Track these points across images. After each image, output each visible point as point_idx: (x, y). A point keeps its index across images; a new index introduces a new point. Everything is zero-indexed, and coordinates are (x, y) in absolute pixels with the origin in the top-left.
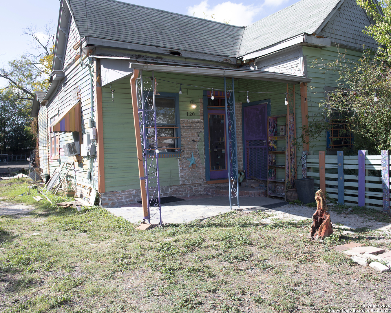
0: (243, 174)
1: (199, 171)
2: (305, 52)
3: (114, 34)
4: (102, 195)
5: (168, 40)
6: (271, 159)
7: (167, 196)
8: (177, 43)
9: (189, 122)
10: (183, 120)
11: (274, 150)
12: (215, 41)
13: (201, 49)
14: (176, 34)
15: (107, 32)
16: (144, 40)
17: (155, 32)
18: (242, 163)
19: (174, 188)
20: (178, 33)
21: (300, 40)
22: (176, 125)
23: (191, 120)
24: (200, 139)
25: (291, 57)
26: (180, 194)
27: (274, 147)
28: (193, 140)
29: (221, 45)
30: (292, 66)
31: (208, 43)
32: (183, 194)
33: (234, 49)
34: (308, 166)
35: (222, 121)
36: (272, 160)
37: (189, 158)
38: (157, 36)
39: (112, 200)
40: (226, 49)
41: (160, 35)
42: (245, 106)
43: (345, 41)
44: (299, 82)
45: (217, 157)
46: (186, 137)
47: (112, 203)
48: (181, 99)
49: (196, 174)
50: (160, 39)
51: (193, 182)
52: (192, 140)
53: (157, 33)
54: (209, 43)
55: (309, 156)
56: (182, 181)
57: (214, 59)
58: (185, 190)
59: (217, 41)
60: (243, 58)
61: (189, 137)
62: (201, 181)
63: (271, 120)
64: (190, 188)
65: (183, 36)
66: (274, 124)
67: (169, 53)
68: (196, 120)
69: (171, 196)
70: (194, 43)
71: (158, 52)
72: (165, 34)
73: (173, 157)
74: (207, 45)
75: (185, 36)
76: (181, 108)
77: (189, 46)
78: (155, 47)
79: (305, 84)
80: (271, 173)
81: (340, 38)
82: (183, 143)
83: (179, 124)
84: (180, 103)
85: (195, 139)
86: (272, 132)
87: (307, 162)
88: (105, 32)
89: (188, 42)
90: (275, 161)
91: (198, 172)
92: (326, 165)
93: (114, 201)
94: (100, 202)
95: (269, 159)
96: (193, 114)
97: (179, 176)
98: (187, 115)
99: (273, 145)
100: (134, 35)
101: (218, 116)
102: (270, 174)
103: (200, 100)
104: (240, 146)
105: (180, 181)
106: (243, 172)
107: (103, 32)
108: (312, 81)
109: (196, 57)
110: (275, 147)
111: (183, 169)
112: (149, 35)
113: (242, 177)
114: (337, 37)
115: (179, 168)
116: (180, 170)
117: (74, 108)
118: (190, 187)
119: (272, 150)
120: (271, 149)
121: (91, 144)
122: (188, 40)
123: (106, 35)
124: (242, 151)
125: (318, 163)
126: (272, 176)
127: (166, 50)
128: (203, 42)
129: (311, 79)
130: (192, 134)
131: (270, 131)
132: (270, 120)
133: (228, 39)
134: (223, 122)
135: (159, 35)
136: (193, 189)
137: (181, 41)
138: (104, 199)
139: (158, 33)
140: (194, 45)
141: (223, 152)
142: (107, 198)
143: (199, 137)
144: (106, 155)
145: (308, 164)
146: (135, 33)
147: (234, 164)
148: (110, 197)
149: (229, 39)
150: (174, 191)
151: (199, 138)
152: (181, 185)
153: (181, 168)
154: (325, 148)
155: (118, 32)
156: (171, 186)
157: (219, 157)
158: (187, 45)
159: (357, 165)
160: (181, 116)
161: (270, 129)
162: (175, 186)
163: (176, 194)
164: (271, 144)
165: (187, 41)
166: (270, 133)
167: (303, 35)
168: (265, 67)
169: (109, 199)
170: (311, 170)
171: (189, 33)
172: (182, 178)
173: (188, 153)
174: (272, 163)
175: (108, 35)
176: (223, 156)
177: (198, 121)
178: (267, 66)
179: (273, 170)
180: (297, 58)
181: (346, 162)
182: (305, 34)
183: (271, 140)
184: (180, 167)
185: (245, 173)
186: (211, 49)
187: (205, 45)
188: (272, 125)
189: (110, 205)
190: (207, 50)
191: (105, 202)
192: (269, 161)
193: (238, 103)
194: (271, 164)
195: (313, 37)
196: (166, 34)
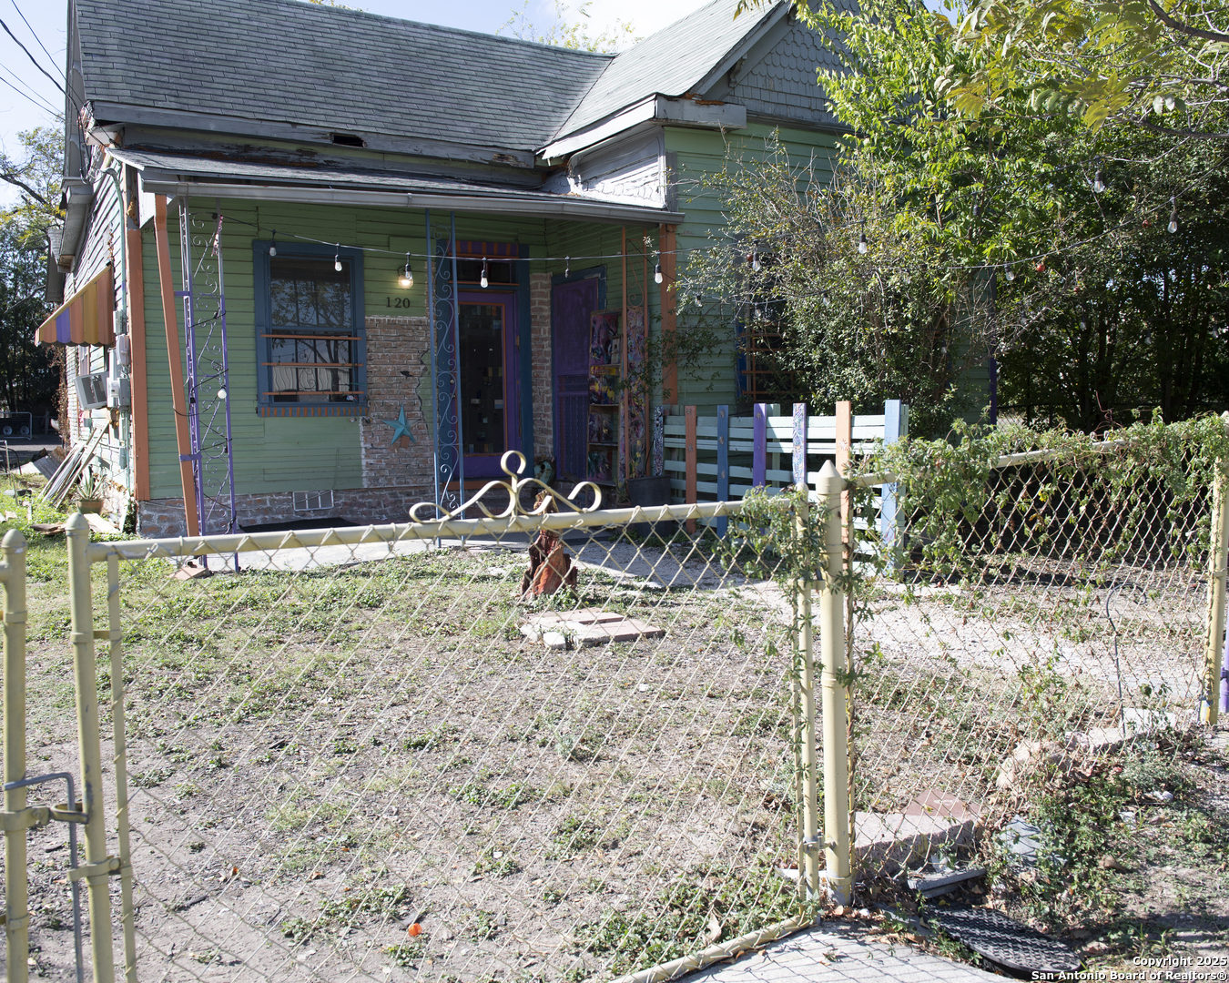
0: (547, 465)
1: (421, 456)
2: (673, 142)
3: (186, 88)
4: (143, 506)
5: (343, 103)
6: (596, 426)
7: (326, 517)
8: (368, 111)
9: (391, 324)
10: (375, 317)
11: (606, 402)
12: (495, 101)
13: (440, 127)
14: (378, 84)
15: (165, 85)
16: (269, 105)
17: (310, 81)
18: (550, 437)
19: (347, 498)
20: (386, 81)
21: (647, 112)
22: (352, 330)
23: (400, 318)
24: (425, 369)
25: (643, 154)
26: (363, 513)
27: (606, 394)
28: (406, 373)
29: (511, 113)
30: (647, 180)
31: (468, 108)
32: (370, 513)
33: (548, 124)
34: (666, 445)
35: (495, 323)
36: (600, 429)
37: (391, 419)
38: (312, 92)
39: (171, 519)
40: (522, 125)
41: (324, 88)
42: (558, 281)
43: (810, 108)
44: (658, 224)
45: (481, 421)
46: (381, 365)
47: (171, 527)
48: (369, 263)
49: (413, 463)
50: (321, 99)
51: (401, 483)
52: (403, 373)
53: (317, 81)
54: (474, 109)
55: (670, 419)
56: (370, 479)
57: (466, 156)
58: (379, 504)
59: (501, 102)
60: (543, 152)
61: (393, 363)
62: (425, 481)
63: (599, 323)
64: (393, 499)
65: (397, 88)
66: (607, 333)
67: (328, 142)
68: (415, 319)
69: (336, 516)
70: (424, 107)
71: (296, 137)
72: (340, 85)
73: (342, 415)
74: (465, 113)
75: (402, 88)
76: (368, 286)
77: (405, 117)
78: (290, 126)
79: (670, 229)
80: (596, 462)
81: (792, 100)
82: (375, 380)
83: (363, 328)
84: (367, 273)
85: (410, 369)
86: (602, 354)
87: (666, 433)
88: (160, 85)
89: (407, 105)
90: (610, 432)
91: (417, 457)
92: (699, 441)
93: (174, 524)
94: (138, 524)
95: (591, 426)
96: (404, 303)
97: (361, 465)
98: (389, 306)
99: (604, 389)
100: (244, 89)
101: (483, 308)
102: (593, 466)
103: (429, 266)
104: (547, 392)
105: (365, 480)
106: (549, 461)
107: (154, 83)
108: (686, 220)
109: (411, 151)
110: (610, 394)
111: (373, 448)
112: (290, 89)
113: (545, 474)
114: (782, 99)
115: (362, 444)
116: (363, 450)
117: (97, 282)
118: (394, 495)
119: (599, 402)
120: (595, 400)
121: (122, 375)
122: (409, 100)
123: (162, 91)
124: (550, 404)
125: (683, 437)
126: (598, 471)
127: (319, 133)
128: (456, 106)
129: (683, 216)
130: (402, 357)
131: (593, 350)
132: (595, 322)
133: (543, 93)
134: (500, 326)
135: (320, 88)
136: (401, 501)
137: (386, 103)
138: (149, 518)
139: (321, 82)
140: (424, 113)
141: (496, 407)
142: (156, 516)
143: (422, 363)
144: (155, 405)
145: (667, 439)
146: (250, 84)
147: (452, 433)
148: (164, 511)
149: (547, 93)
150: (345, 504)
151: (422, 367)
152: (367, 490)
153: (369, 446)
154: (731, 399)
155: (199, 83)
156: (336, 491)
157: (485, 421)
158: (398, 115)
159: (751, 440)
160: (369, 308)
161: (594, 346)
162: (350, 490)
163: (352, 512)
164: (596, 387)
165: (402, 105)
166: (595, 356)
167: (655, 99)
168: (596, 178)
169: (160, 518)
170: (675, 455)
171: (419, 80)
172: (371, 470)
173: (388, 407)
174: (599, 436)
175: (167, 92)
176: (497, 416)
177: (421, 322)
178: (601, 176)
179: (604, 454)
180: (653, 158)
181: (734, 433)
182: (658, 95)
183: (598, 376)
184: (366, 442)
185: (554, 465)
186: (472, 125)
187: (458, 112)
188: (602, 337)
189: (163, 531)
190: (459, 129)
191: (151, 524)
192: (591, 430)
193: (544, 275)
194: (595, 439)
195: (687, 104)
196: (345, 85)
